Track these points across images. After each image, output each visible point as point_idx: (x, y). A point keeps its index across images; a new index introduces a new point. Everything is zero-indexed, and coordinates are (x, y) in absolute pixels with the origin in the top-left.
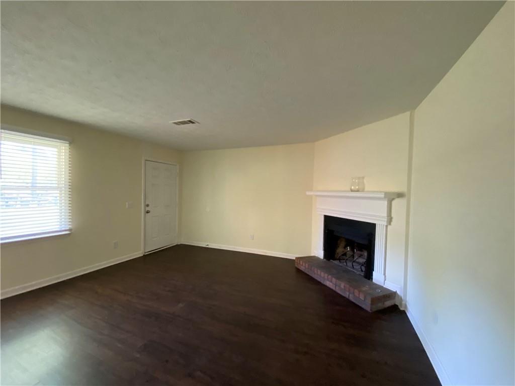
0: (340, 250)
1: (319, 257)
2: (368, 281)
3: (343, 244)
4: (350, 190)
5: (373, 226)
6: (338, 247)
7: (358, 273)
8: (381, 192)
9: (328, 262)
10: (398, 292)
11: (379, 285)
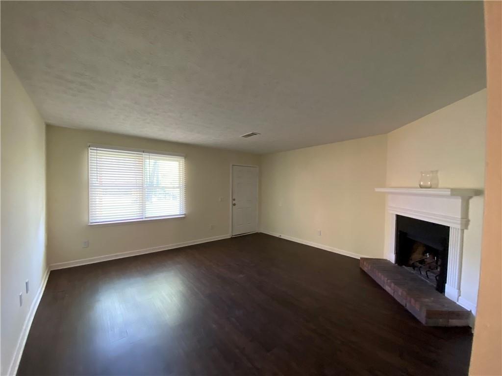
0: (416, 256)
1: (391, 261)
2: (440, 294)
3: (420, 249)
4: (419, 186)
5: (447, 229)
6: (414, 252)
7: (431, 284)
8: (447, 188)
9: (400, 267)
10: (474, 312)
11: (451, 301)
